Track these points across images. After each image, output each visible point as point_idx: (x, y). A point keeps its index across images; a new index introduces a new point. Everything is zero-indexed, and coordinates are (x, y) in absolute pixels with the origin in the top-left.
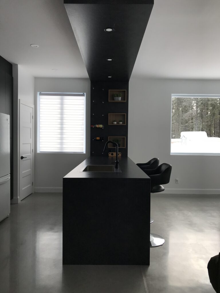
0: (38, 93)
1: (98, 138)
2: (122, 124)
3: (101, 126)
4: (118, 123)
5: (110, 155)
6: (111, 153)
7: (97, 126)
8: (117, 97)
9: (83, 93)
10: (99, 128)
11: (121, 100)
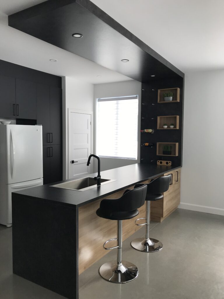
0: (97, 99)
1: (147, 144)
2: (174, 128)
3: (150, 131)
4: (169, 127)
5: (158, 163)
6: (160, 161)
7: (146, 130)
8: (168, 97)
9: (135, 96)
10: (149, 133)
11: (173, 100)
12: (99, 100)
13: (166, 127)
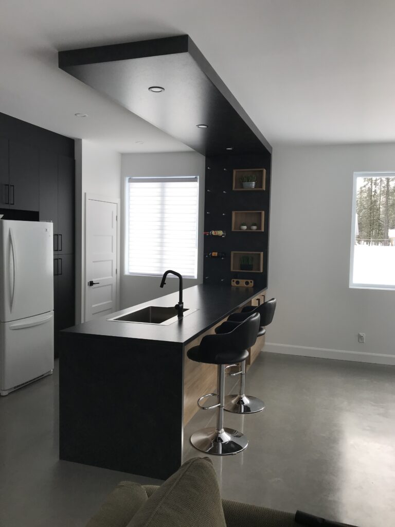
0: (127, 179)
1: (215, 254)
2: (257, 229)
3: (220, 233)
4: (249, 228)
5: (234, 284)
6: (235, 280)
7: (213, 233)
8: (248, 181)
9: (194, 177)
11: (255, 187)
12: (131, 181)
13: (245, 227)
